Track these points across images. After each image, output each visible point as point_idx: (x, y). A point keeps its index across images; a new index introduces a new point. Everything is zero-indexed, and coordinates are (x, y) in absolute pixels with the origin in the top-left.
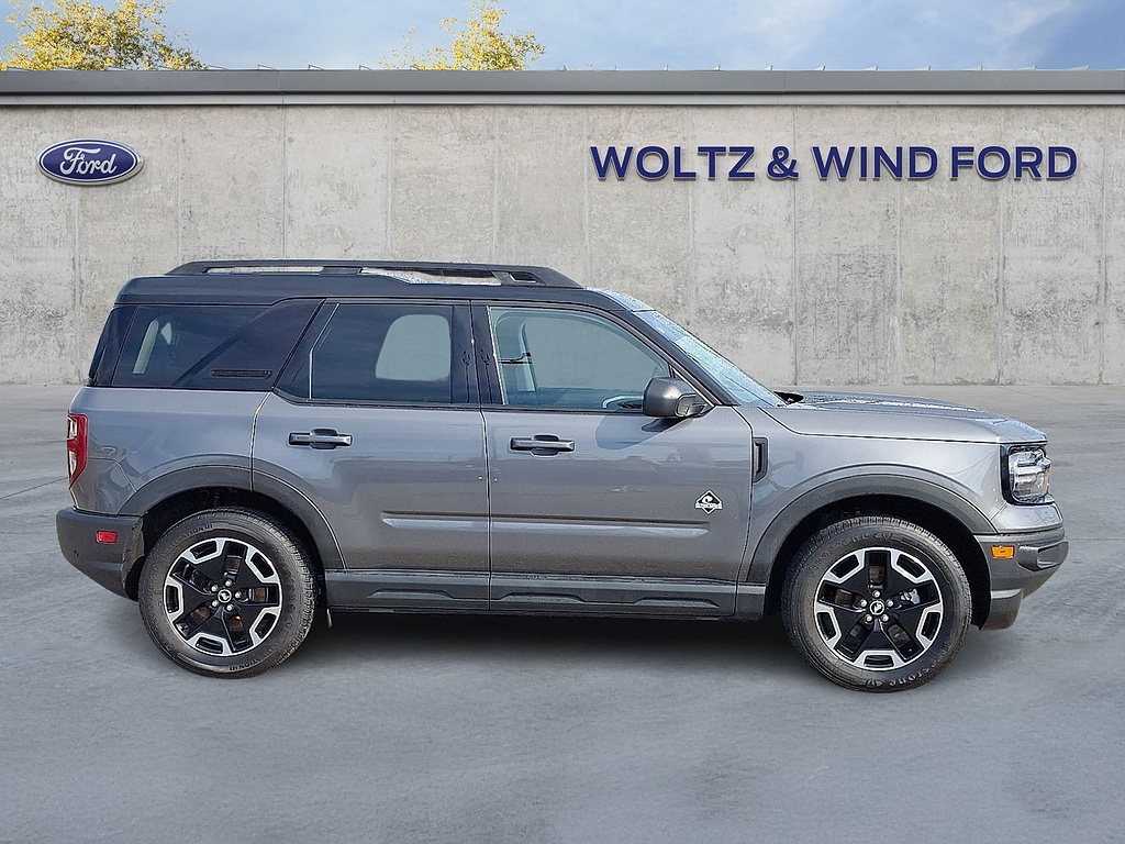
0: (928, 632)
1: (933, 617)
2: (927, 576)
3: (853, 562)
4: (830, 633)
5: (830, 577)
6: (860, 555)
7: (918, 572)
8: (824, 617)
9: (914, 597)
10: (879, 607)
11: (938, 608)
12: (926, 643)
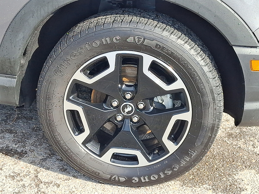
0: (175, 137)
1: (181, 124)
2: (179, 84)
3: (104, 64)
4: (79, 129)
5: (80, 76)
6: (111, 57)
7: (170, 79)
8: (74, 115)
9: (167, 101)
10: (129, 109)
11: (187, 116)
12: (172, 147)
